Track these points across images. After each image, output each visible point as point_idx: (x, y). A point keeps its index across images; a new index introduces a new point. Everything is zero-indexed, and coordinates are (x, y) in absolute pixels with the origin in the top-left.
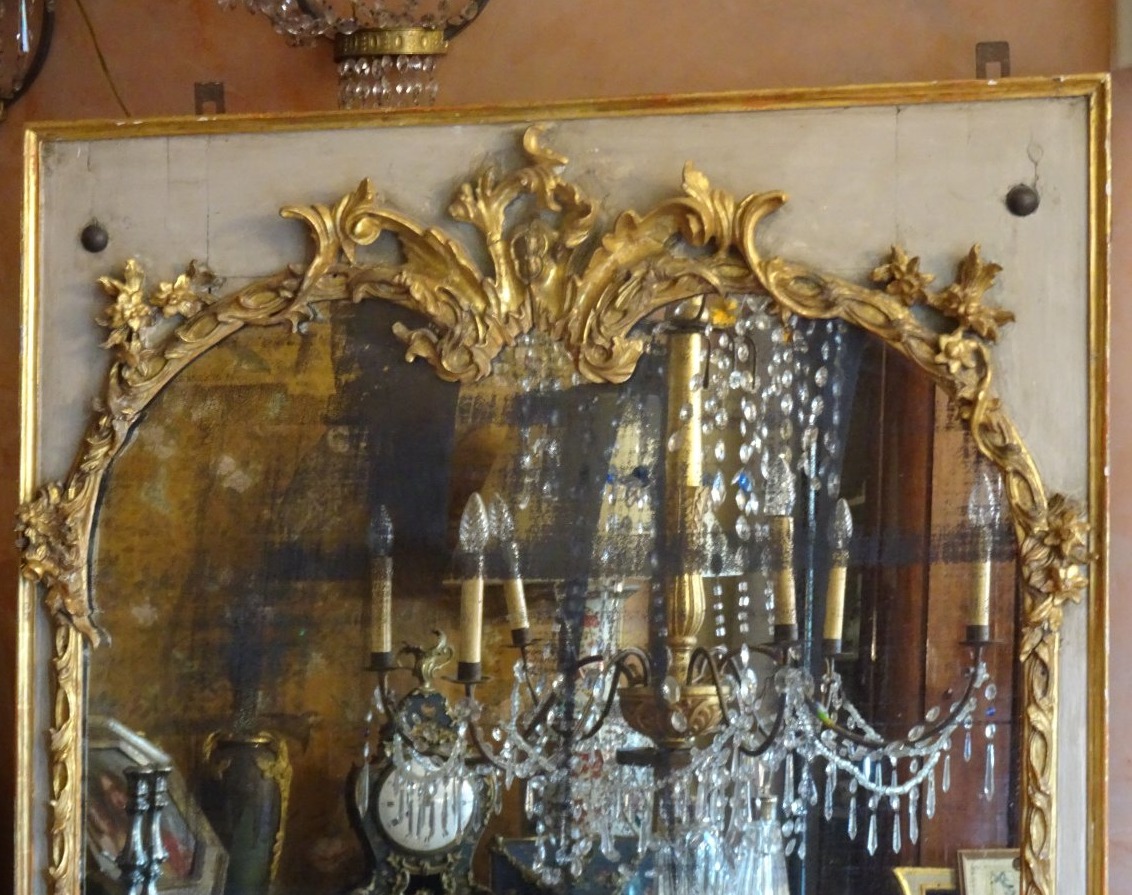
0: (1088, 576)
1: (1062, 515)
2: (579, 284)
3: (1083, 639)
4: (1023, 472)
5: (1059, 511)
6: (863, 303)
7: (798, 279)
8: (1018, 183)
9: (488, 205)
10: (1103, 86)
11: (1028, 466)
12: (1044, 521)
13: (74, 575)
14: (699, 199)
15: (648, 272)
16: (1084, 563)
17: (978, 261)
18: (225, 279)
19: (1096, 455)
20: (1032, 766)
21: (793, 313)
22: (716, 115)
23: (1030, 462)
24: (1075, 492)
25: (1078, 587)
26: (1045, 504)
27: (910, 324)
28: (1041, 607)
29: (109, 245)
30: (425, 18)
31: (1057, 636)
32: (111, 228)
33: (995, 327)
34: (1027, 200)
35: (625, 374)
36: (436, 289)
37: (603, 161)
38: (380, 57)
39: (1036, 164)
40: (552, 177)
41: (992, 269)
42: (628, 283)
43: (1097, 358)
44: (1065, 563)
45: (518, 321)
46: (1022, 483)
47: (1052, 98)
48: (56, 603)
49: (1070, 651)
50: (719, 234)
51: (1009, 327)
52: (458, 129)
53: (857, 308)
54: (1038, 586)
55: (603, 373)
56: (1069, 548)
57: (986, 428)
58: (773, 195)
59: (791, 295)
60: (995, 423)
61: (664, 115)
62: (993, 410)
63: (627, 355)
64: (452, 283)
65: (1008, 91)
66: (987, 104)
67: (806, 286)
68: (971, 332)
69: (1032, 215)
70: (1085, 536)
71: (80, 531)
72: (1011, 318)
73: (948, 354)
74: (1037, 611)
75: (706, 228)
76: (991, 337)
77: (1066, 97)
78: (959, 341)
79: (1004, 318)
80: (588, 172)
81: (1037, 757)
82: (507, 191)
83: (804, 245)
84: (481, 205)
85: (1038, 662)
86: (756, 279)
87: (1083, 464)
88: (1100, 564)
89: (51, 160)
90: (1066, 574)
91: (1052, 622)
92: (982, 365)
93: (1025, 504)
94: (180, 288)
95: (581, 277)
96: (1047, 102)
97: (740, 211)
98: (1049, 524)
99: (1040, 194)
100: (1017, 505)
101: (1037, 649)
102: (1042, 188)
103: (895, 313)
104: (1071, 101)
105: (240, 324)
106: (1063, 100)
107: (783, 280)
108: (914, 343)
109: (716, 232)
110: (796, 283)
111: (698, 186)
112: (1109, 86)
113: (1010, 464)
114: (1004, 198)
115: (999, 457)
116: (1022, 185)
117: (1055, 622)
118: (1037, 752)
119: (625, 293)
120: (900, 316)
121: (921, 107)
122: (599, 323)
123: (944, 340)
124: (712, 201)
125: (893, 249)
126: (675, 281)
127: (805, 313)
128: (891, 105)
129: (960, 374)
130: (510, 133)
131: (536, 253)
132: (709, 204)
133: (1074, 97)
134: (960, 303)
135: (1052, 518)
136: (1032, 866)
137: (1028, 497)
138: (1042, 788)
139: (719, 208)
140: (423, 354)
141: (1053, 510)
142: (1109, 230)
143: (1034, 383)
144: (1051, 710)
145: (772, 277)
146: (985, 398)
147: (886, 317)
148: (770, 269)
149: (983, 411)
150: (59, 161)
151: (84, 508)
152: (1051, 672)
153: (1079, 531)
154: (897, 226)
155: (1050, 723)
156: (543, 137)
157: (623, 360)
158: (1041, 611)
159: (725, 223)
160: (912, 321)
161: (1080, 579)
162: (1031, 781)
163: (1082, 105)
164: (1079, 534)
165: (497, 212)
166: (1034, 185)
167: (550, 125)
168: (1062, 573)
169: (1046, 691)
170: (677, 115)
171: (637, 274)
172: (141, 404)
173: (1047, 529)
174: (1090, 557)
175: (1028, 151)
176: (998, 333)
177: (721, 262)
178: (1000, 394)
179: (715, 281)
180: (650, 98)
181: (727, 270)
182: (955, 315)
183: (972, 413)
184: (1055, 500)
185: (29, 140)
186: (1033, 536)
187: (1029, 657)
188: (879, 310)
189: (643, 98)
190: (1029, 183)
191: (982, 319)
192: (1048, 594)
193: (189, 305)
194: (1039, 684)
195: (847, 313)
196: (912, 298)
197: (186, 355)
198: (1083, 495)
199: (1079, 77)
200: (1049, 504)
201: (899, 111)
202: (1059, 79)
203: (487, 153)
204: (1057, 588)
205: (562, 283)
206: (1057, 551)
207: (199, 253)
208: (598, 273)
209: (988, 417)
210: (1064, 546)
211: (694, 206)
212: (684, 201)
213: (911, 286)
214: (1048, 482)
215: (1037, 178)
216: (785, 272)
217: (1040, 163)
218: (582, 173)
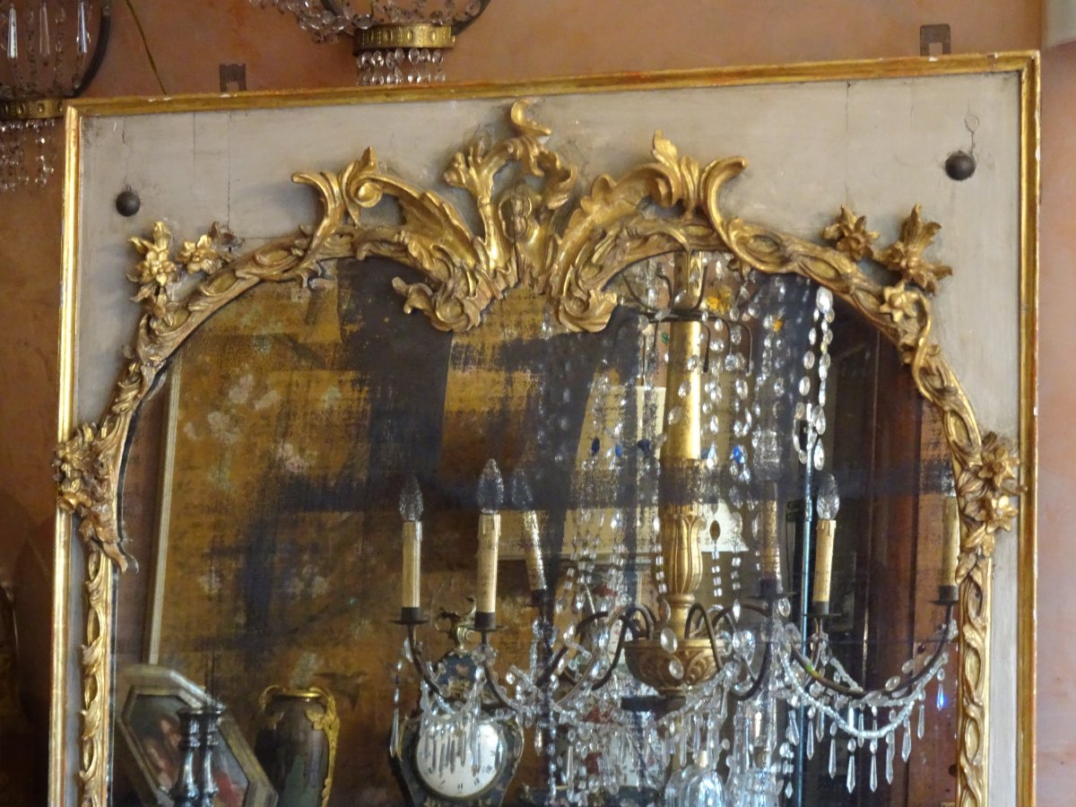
0: (1019, 508)
1: (995, 451)
2: (560, 242)
3: (1014, 564)
4: (959, 412)
5: (992, 448)
6: (815, 259)
7: (757, 237)
8: (957, 150)
9: (478, 172)
10: (1033, 61)
11: (964, 406)
12: (978, 456)
13: (105, 506)
14: (667, 164)
15: (621, 231)
16: (1015, 495)
17: (919, 220)
18: (243, 240)
19: (1026, 398)
20: (966, 680)
21: (753, 268)
22: (684, 90)
23: (966, 403)
24: (1007, 430)
25: (1009, 516)
26: (980, 443)
27: (857, 278)
28: (975, 535)
29: (141, 209)
30: (434, 15)
31: (990, 560)
32: (143, 195)
33: (934, 280)
34: (965, 165)
35: (601, 324)
36: (431, 247)
37: (583, 132)
38: (393, 50)
39: (973, 133)
40: (535, 146)
41: (932, 228)
42: (604, 241)
43: (1027, 309)
44: (997, 494)
45: (504, 277)
46: (958, 423)
47: (987, 74)
48: (89, 532)
49: (1002, 575)
50: (685, 197)
51: (947, 280)
52: (453, 104)
53: (809, 262)
54: (973, 515)
55: (581, 323)
56: (1001, 480)
57: (926, 372)
58: (734, 160)
59: (750, 252)
60: (934, 367)
61: (638, 90)
62: (932, 356)
63: (602, 307)
64: (447, 242)
65: (947, 68)
66: (928, 79)
67: (764, 244)
68: (913, 284)
69: (969, 180)
70: (1015, 469)
71: (111, 467)
72: (949, 271)
73: (891, 305)
74: (972, 538)
75: (673, 190)
76: (929, 290)
77: (1000, 73)
78: (902, 292)
79: (943, 272)
80: (569, 142)
81: (972, 672)
82: (496, 159)
83: (762, 207)
84: (473, 171)
85: (972, 585)
86: (719, 237)
87: (1015, 404)
88: (1030, 495)
89: (90, 134)
90: (997, 504)
91: (985, 547)
92: (922, 315)
93: (961, 441)
94: (203, 247)
95: (561, 237)
96: (982, 77)
97: (704, 175)
98: (983, 459)
99: (976, 159)
100: (954, 442)
101: (971, 573)
102: (978, 155)
103: (843, 267)
104: (1004, 75)
105: (256, 279)
106: (997, 75)
107: (743, 238)
108: (861, 295)
109: (683, 195)
110: (755, 241)
111: (666, 153)
112: (1038, 62)
113: (948, 405)
114: (944, 165)
115: (938, 398)
116: (960, 152)
117: (988, 548)
118: (971, 667)
119: (601, 250)
120: (849, 271)
121: (870, 81)
122: (577, 277)
123: (888, 292)
124: (679, 166)
125: (843, 210)
126: (646, 239)
127: (762, 268)
128: (842, 80)
129: (903, 323)
130: (499, 107)
131: (521, 214)
132: (677, 169)
133: (1007, 72)
134: (902, 258)
135: (985, 454)
136: (966, 771)
137: (964, 435)
138: (976, 700)
139: (686, 173)
140: (419, 306)
141: (987, 446)
142: (1038, 193)
143: (970, 332)
144: (984, 628)
145: (733, 235)
146: (925, 344)
147: (836, 271)
148: (731, 228)
149: (923, 356)
150: (97, 135)
151: (115, 446)
152: (984, 595)
153: (1010, 465)
154: (847, 190)
155: (983, 641)
156: (528, 110)
157: (598, 311)
158: (976, 538)
159: (691, 187)
160: (860, 275)
161: (1010, 509)
162: (966, 694)
163: (1014, 80)
164: (1010, 469)
165: (487, 178)
166: (971, 152)
167: (535, 100)
168: (994, 503)
169: (979, 612)
170: (651, 90)
171: (611, 233)
172: (167, 352)
173: (981, 464)
174: (1020, 488)
175: (965, 121)
176: (938, 286)
177: (688, 223)
178: (940, 342)
179: (682, 239)
180: (624, 75)
181: (693, 230)
182: (898, 269)
183: (913, 357)
184: (989, 438)
185: (71, 116)
186: (968, 470)
187: (964, 581)
188: (829, 265)
189: (619, 74)
190: (966, 151)
191: (922, 272)
192: (982, 523)
193: (210, 262)
194: (973, 604)
195: (801, 268)
196: (859, 254)
197: (208, 307)
198: (1015, 433)
199: (1011, 54)
200: (983, 442)
201: (849, 85)
202: (993, 56)
203: (479, 126)
204: (989, 518)
205: (545, 242)
206: (989, 484)
207: (221, 217)
208: (577, 232)
209: (927, 362)
210: (996, 479)
211: (663, 170)
212: (654, 166)
213: (858, 242)
214: (983, 421)
215: (973, 145)
216: (744, 231)
217: (976, 132)
218: (564, 142)
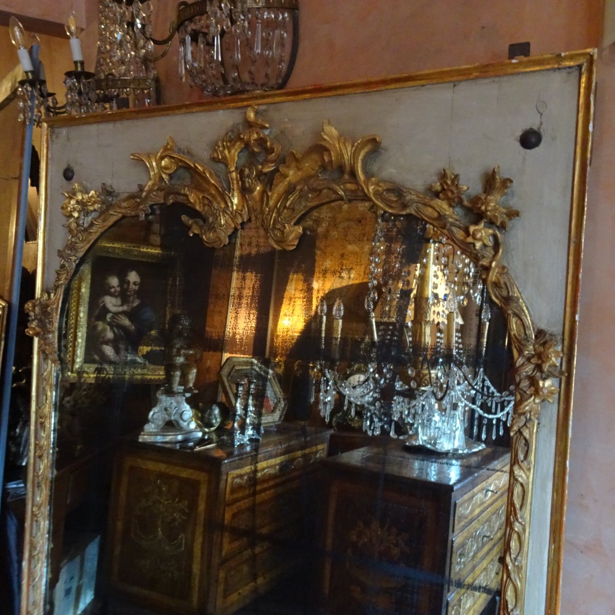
0: (560, 387)
1: (545, 343)
2: (270, 194)
3: (554, 424)
4: (520, 314)
5: (542, 342)
6: (425, 205)
7: (388, 190)
8: (528, 128)
9: (229, 152)
10: (592, 56)
11: (523, 310)
12: (531, 347)
13: (52, 335)
14: (331, 141)
15: (304, 186)
16: (557, 377)
17: (497, 177)
18: (118, 193)
19: (571, 306)
20: (514, 503)
21: (385, 212)
22: (349, 96)
23: (524, 308)
24: (556, 329)
25: (552, 393)
26: (533, 336)
27: (452, 218)
28: (526, 403)
29: (74, 177)
31: (536, 422)
32: (76, 169)
33: (506, 220)
34: (534, 138)
35: (292, 245)
36: (201, 197)
37: (289, 126)
39: (541, 114)
41: (506, 182)
42: (294, 193)
43: (575, 242)
44: (544, 376)
45: (241, 215)
46: (518, 322)
47: (554, 70)
49: (544, 431)
50: (343, 164)
51: (515, 221)
52: (221, 112)
53: (420, 205)
54: (525, 389)
55: (282, 244)
56: (547, 366)
57: (496, 285)
58: (371, 137)
59: (384, 200)
60: (502, 282)
61: (321, 97)
62: (501, 274)
63: (293, 235)
64: (211, 194)
65: (526, 67)
66: (510, 77)
67: (392, 195)
68: (491, 223)
69: (536, 149)
70: (559, 359)
72: (517, 214)
73: (474, 237)
74: (523, 406)
75: (333, 159)
76: (502, 227)
77: (565, 68)
78: (482, 229)
79: (513, 214)
80: (282, 132)
81: (518, 497)
82: (238, 143)
83: (394, 171)
84: (226, 152)
85: (522, 437)
86: (363, 190)
87: (562, 312)
88: (569, 378)
89: (54, 137)
90: (544, 384)
91: (532, 414)
92: (497, 245)
93: (520, 335)
94: (92, 197)
95: (271, 190)
96: (551, 72)
97: (354, 148)
98: (535, 350)
99: (543, 134)
100: (514, 335)
101: (521, 430)
102: (544, 130)
103: (444, 211)
104: (568, 70)
105: (120, 215)
106: (562, 70)
107: (378, 191)
108: (454, 229)
109: (340, 162)
110: (387, 193)
111: (331, 134)
112: (595, 57)
113: (511, 309)
114: (519, 139)
115: (504, 304)
116: (531, 129)
117: (535, 414)
118: (518, 494)
119: (292, 199)
120: (447, 213)
121: (470, 81)
122: (278, 216)
123: (472, 229)
124: (339, 144)
125: (444, 170)
126: (320, 191)
127: (391, 211)
128: (450, 82)
129: (481, 250)
131: (248, 176)
132: (337, 146)
133: (570, 67)
134: (482, 204)
135: (537, 346)
136: (510, 568)
137: (522, 331)
138: (520, 520)
139: (343, 148)
140: (196, 232)
141: (538, 340)
142: (589, 155)
143: (531, 257)
144: (529, 469)
145: (371, 188)
146: (496, 266)
147: (439, 213)
148: (370, 184)
149: (495, 274)
150: (57, 137)
152: (530, 445)
153: (555, 357)
154: (450, 158)
155: (528, 478)
156: (257, 113)
157: (291, 238)
158: (526, 406)
159: (346, 157)
160: (454, 216)
161: (553, 388)
162: (513, 513)
163: (576, 73)
164: (555, 359)
165: (234, 155)
166: (539, 129)
168: (541, 383)
169: (526, 456)
170: (329, 97)
171: (298, 188)
172: (81, 254)
173: (533, 353)
174: (561, 373)
175: (536, 106)
176: (509, 224)
177: (346, 181)
178: (508, 264)
179: (341, 193)
180: (312, 87)
181: (349, 186)
182: (480, 212)
183: (488, 275)
184: (540, 333)
185: (44, 127)
186: (524, 356)
187: (516, 433)
188: (434, 208)
189: (310, 87)
190: (535, 128)
191: (497, 214)
192: (531, 396)
193: (99, 206)
194: (522, 451)
195: (415, 211)
196: (454, 202)
197: (98, 231)
198: (560, 331)
199: (575, 52)
200: (536, 336)
201: (455, 86)
202: (561, 55)
204: (537, 392)
205: (264, 192)
206: (539, 367)
207: (109, 182)
208: (280, 188)
209: (498, 279)
210: (544, 365)
211: (327, 145)
212: (323, 143)
213: (453, 193)
214: (536, 321)
215: (541, 123)
216: (380, 186)
217: (543, 114)
218: (279, 133)
